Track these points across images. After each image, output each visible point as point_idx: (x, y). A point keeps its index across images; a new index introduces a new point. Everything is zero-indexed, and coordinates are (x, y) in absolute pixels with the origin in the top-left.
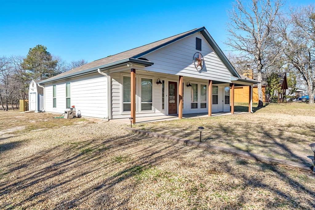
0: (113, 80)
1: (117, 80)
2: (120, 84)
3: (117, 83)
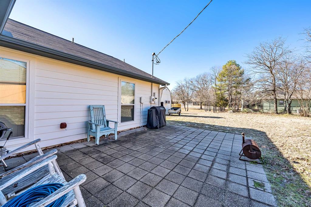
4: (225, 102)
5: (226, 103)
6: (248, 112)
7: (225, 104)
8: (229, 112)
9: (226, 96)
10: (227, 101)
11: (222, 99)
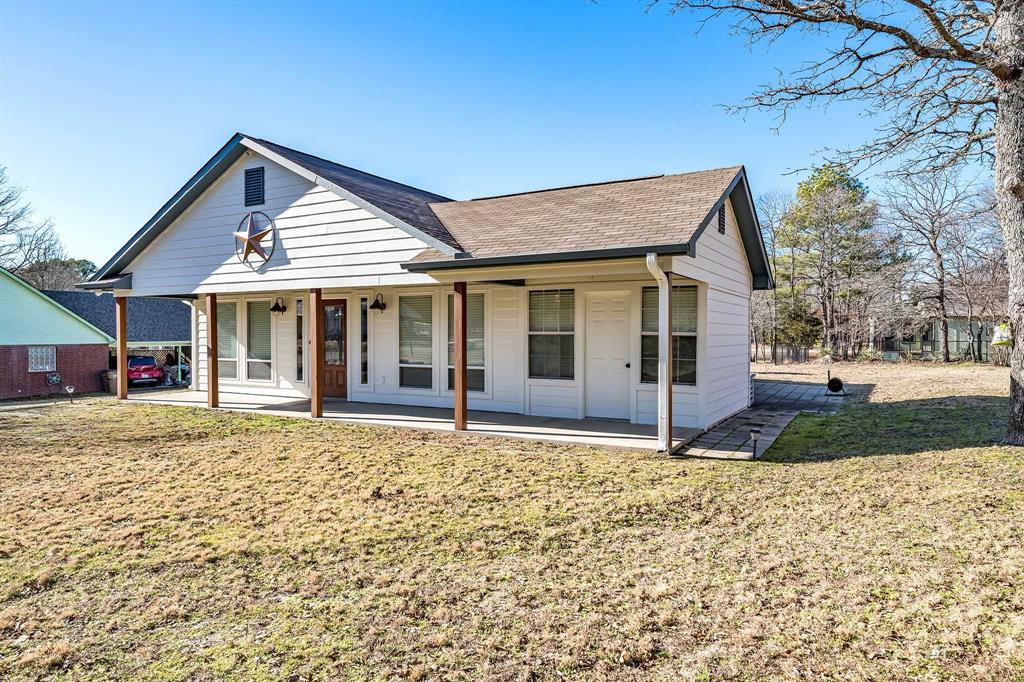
4: (808, 328)
5: (811, 331)
6: (876, 360)
7: (808, 336)
8: (821, 360)
9: (814, 306)
10: (817, 322)
11: (796, 316)
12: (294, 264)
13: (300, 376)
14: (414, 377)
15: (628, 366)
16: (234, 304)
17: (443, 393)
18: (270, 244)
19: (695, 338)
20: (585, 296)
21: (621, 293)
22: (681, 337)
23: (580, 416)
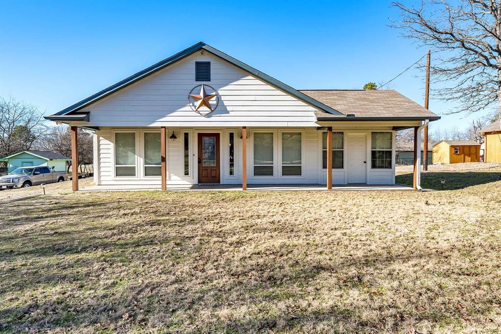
0: (101, 138)
1: (106, 138)
2: (111, 143)
3: (107, 142)
12: (231, 113)
13: (187, 173)
14: (263, 170)
15: (365, 162)
16: (134, 134)
17: (279, 177)
18: (215, 102)
19: (391, 151)
20: (348, 135)
21: (362, 134)
22: (386, 151)
23: (346, 183)
